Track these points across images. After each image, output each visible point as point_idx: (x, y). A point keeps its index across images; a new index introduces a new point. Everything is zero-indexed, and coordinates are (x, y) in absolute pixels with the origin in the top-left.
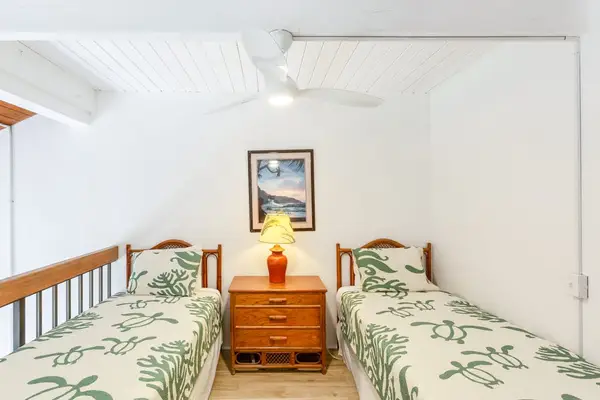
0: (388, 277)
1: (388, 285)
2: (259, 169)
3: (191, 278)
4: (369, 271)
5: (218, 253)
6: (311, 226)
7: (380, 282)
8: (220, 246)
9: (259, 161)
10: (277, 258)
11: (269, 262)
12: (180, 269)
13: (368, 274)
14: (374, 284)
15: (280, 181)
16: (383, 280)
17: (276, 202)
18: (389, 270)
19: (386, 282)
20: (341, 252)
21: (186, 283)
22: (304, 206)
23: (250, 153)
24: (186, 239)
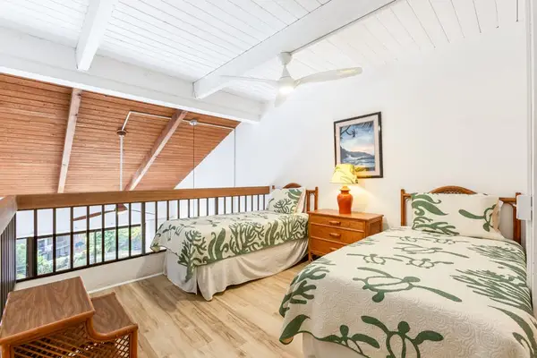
0: (436, 218)
1: (434, 226)
2: (341, 134)
3: (293, 204)
4: (418, 212)
5: (315, 192)
6: (378, 174)
7: (427, 222)
8: (317, 188)
9: (341, 128)
10: (344, 195)
11: (339, 197)
12: (288, 198)
13: (418, 214)
14: (421, 223)
15: (355, 140)
16: (429, 220)
17: (352, 156)
18: (439, 212)
19: (432, 222)
20: (405, 197)
21: (290, 207)
22: (373, 158)
23: (335, 123)
24: (299, 183)
